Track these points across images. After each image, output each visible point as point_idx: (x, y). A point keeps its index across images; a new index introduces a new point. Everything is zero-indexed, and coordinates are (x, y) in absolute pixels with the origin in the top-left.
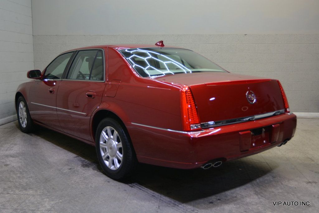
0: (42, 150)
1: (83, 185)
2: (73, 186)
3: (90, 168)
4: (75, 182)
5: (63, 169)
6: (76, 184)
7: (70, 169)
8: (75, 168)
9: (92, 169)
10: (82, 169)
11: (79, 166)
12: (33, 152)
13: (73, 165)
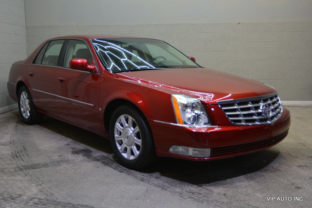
0: (34, 138)
1: (72, 170)
2: (62, 172)
3: (80, 155)
4: (64, 168)
5: (53, 156)
6: (65, 170)
7: (60, 156)
8: (65, 155)
9: (82, 156)
10: (71, 156)
11: (69, 153)
12: (24, 141)
13: (63, 152)
